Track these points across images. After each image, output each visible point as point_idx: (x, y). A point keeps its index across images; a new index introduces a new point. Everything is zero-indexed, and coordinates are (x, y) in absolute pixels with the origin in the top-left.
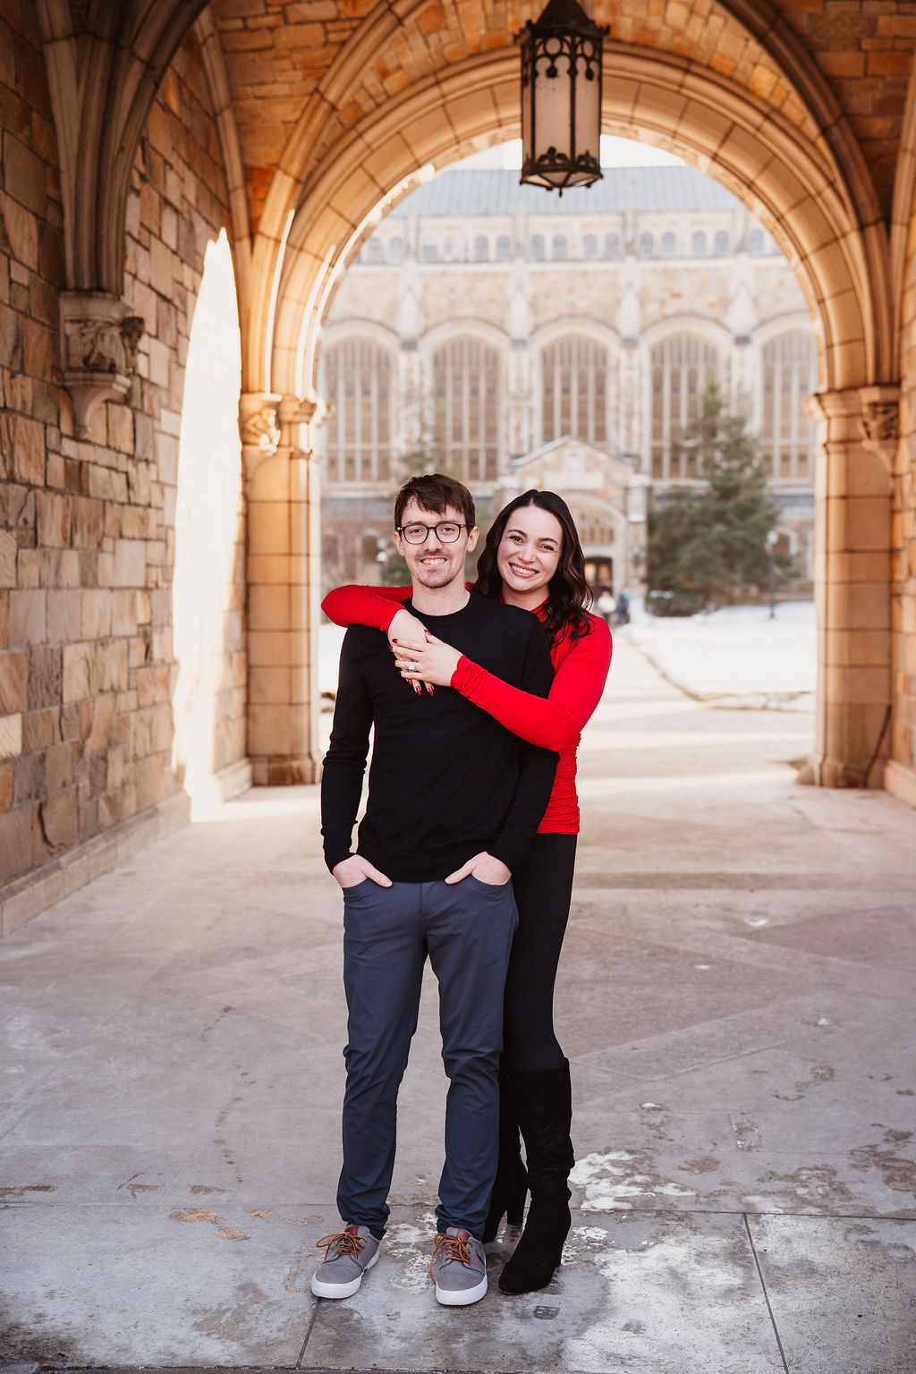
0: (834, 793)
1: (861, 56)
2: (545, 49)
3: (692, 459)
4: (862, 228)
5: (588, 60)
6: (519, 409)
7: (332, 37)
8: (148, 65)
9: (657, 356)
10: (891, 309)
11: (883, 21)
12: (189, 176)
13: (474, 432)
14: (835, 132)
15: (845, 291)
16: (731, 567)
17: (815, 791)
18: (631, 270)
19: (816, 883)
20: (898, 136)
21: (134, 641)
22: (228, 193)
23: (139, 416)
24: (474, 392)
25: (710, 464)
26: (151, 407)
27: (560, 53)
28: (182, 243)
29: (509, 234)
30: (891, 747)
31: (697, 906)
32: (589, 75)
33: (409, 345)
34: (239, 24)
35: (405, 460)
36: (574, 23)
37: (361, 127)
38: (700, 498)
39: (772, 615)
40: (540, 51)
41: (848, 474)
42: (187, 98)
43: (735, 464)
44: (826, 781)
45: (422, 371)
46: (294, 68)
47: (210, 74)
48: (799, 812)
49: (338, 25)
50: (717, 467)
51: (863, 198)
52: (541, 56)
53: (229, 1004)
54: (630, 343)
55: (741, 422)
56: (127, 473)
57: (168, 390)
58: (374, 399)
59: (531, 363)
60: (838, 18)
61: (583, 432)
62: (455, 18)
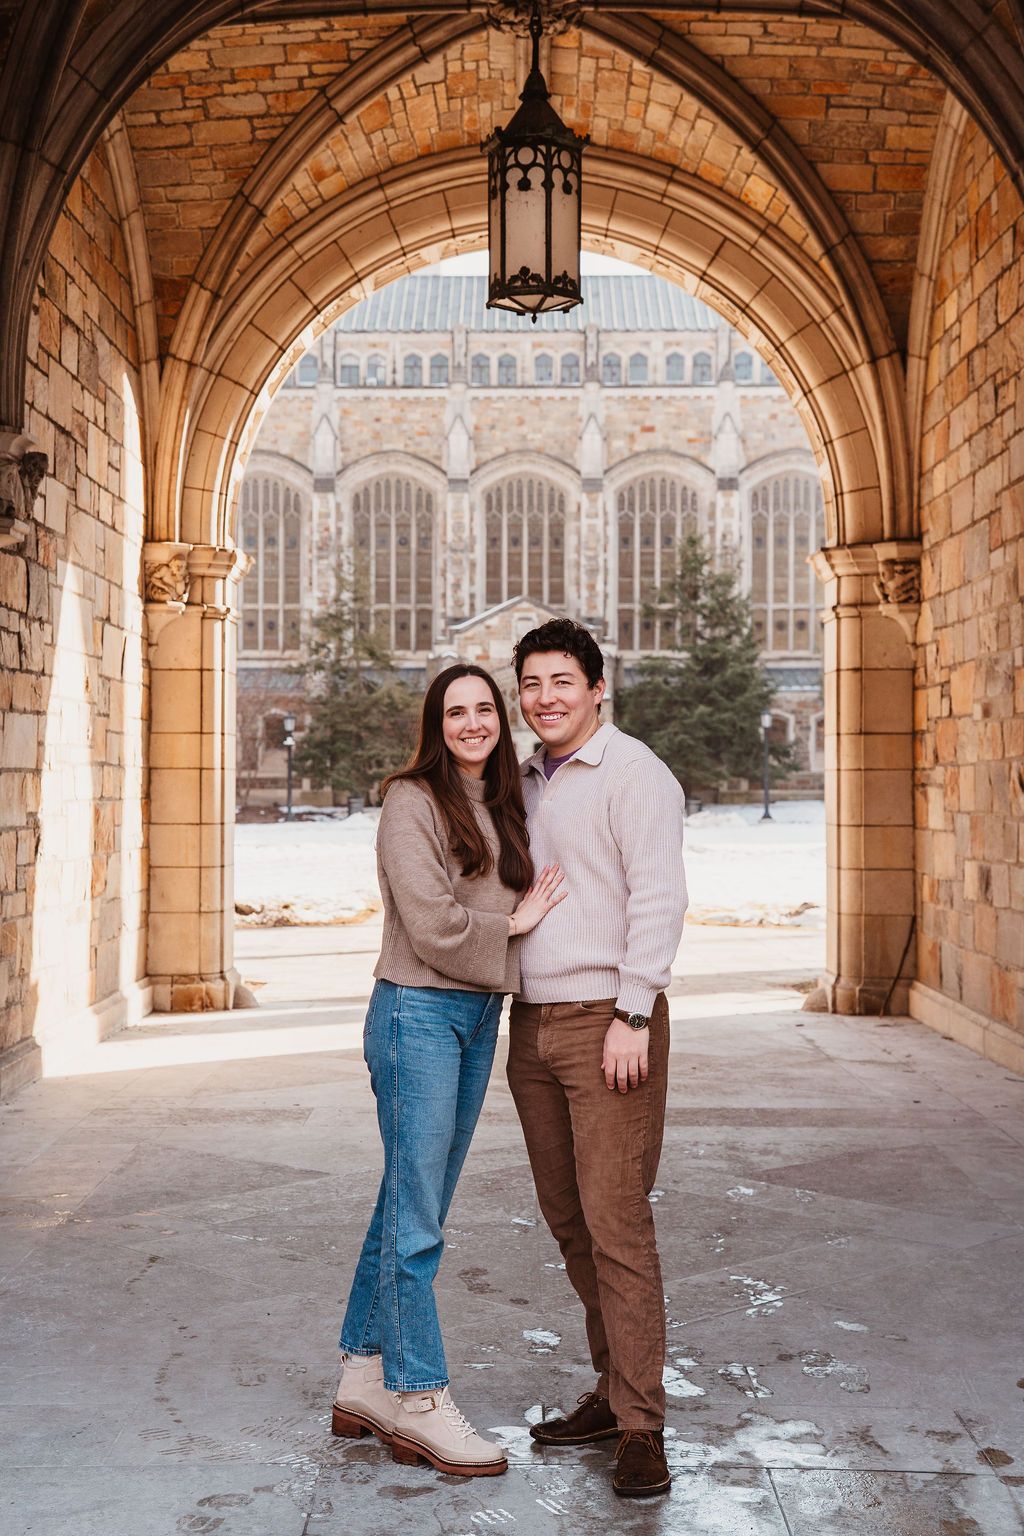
0: (849, 1020)
1: (871, 168)
2: (516, 159)
3: (667, 626)
4: (873, 360)
5: (566, 172)
6: (458, 563)
7: (259, 134)
8: (59, 169)
9: (624, 501)
10: (908, 453)
11: (892, 132)
12: (92, 289)
13: (403, 591)
14: (841, 252)
15: (855, 431)
16: (716, 757)
17: (827, 1018)
18: (592, 398)
19: (832, 1120)
20: (914, 259)
21: (22, 833)
22: (134, 308)
23: (33, 567)
24: (403, 542)
25: (689, 631)
26: (47, 557)
27: (534, 164)
28: (83, 367)
29: (447, 352)
30: (916, 966)
31: (696, 1144)
32: (567, 188)
33: (325, 485)
34: (152, 118)
35: (317, 623)
36: (549, 131)
37: (290, 235)
38: (679, 672)
39: (767, 816)
40: (511, 161)
41: (862, 643)
42: (92, 202)
43: (720, 632)
44: (839, 1008)
45: (339, 517)
46: (215, 169)
47: (116, 174)
48: (811, 1041)
49: (268, 122)
50: (698, 635)
51: (874, 326)
52: (512, 167)
53: (155, 1253)
54: (592, 486)
55: (728, 582)
56: (19, 634)
57: (65, 537)
58: (281, 549)
59: (472, 509)
60: (841, 128)
61: (535, 592)
62: (403, 114)
